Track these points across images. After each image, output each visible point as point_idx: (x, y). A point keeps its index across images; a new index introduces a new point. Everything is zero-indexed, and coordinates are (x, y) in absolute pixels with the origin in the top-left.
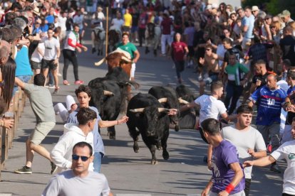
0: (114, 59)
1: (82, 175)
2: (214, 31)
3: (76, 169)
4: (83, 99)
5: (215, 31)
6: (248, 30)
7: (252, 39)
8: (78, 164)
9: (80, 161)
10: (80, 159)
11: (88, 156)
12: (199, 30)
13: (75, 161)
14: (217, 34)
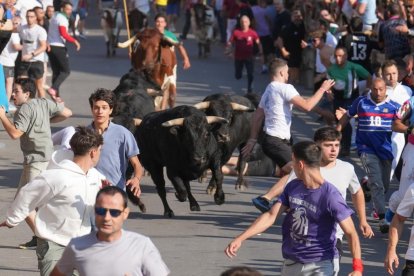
0: (149, 37)
1: (111, 238)
2: (308, 12)
3: (102, 230)
4: (102, 110)
5: (311, 13)
6: (366, 10)
7: (373, 25)
8: (106, 221)
9: (108, 216)
10: (108, 214)
11: (121, 209)
12: (283, 10)
13: (100, 217)
14: (313, 17)
